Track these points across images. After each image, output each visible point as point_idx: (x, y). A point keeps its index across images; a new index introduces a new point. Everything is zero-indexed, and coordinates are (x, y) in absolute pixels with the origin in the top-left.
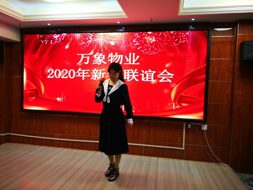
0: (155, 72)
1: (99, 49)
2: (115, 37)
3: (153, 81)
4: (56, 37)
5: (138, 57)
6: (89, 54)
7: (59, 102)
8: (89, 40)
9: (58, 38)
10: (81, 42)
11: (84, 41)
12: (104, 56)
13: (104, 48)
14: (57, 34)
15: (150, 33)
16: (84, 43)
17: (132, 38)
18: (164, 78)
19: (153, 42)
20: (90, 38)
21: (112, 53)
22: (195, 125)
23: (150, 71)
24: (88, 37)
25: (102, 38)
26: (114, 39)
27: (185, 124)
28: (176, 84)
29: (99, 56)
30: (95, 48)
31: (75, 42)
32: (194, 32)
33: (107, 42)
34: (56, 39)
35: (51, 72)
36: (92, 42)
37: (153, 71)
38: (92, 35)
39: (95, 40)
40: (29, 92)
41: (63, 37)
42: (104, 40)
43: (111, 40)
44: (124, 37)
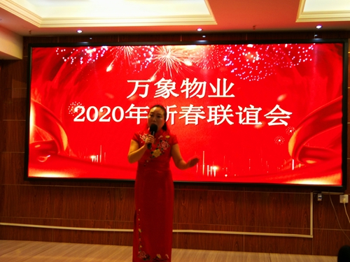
0: (260, 109)
1: (166, 72)
2: (192, 53)
3: (258, 124)
4: (90, 51)
5: (232, 85)
6: (149, 81)
7: (95, 163)
8: (149, 57)
9: (94, 54)
10: (135, 61)
11: (139, 59)
12: (174, 84)
13: (174, 71)
14: (92, 47)
15: (250, 46)
17: (221, 54)
18: (276, 118)
19: (256, 62)
20: (150, 53)
21: (188, 79)
22: (328, 195)
23: (252, 107)
24: (147, 53)
25: (170, 54)
26: (191, 56)
27: (312, 194)
28: (296, 129)
29: (166, 84)
30: (158, 70)
31: (124, 61)
32: (321, 45)
33: (179, 60)
34: (91, 55)
35: (80, 111)
36: (153, 61)
37: (258, 107)
38: (152, 49)
39: (159, 57)
40: (38, 146)
41: (102, 52)
42: (175, 58)
43: (185, 58)
44: (208, 52)
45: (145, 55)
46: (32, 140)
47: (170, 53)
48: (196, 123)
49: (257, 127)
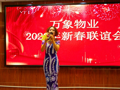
0: (110, 33)
1: (67, 17)
3: (110, 39)
4: (32, 8)
5: (97, 22)
6: (59, 21)
7: (36, 58)
8: (59, 10)
9: (34, 9)
10: (53, 12)
11: (55, 11)
12: (71, 22)
13: (71, 16)
14: (33, 6)
15: (105, 4)
16: (55, 13)
17: (92, 8)
18: (118, 37)
19: (108, 12)
20: (60, 9)
21: (77, 20)
23: (107, 32)
24: (58, 9)
26: (78, 9)
29: (67, 22)
30: (64, 16)
31: (48, 12)
33: (73, 11)
34: (33, 10)
35: (29, 35)
36: (61, 12)
37: (110, 32)
38: (61, 7)
39: (64, 10)
40: (11, 51)
41: (38, 8)
42: (71, 10)
43: (76, 10)
44: (86, 8)
45: (57, 9)
46: (7, 48)
47: (69, 9)
48: (82, 39)
49: (109, 41)
